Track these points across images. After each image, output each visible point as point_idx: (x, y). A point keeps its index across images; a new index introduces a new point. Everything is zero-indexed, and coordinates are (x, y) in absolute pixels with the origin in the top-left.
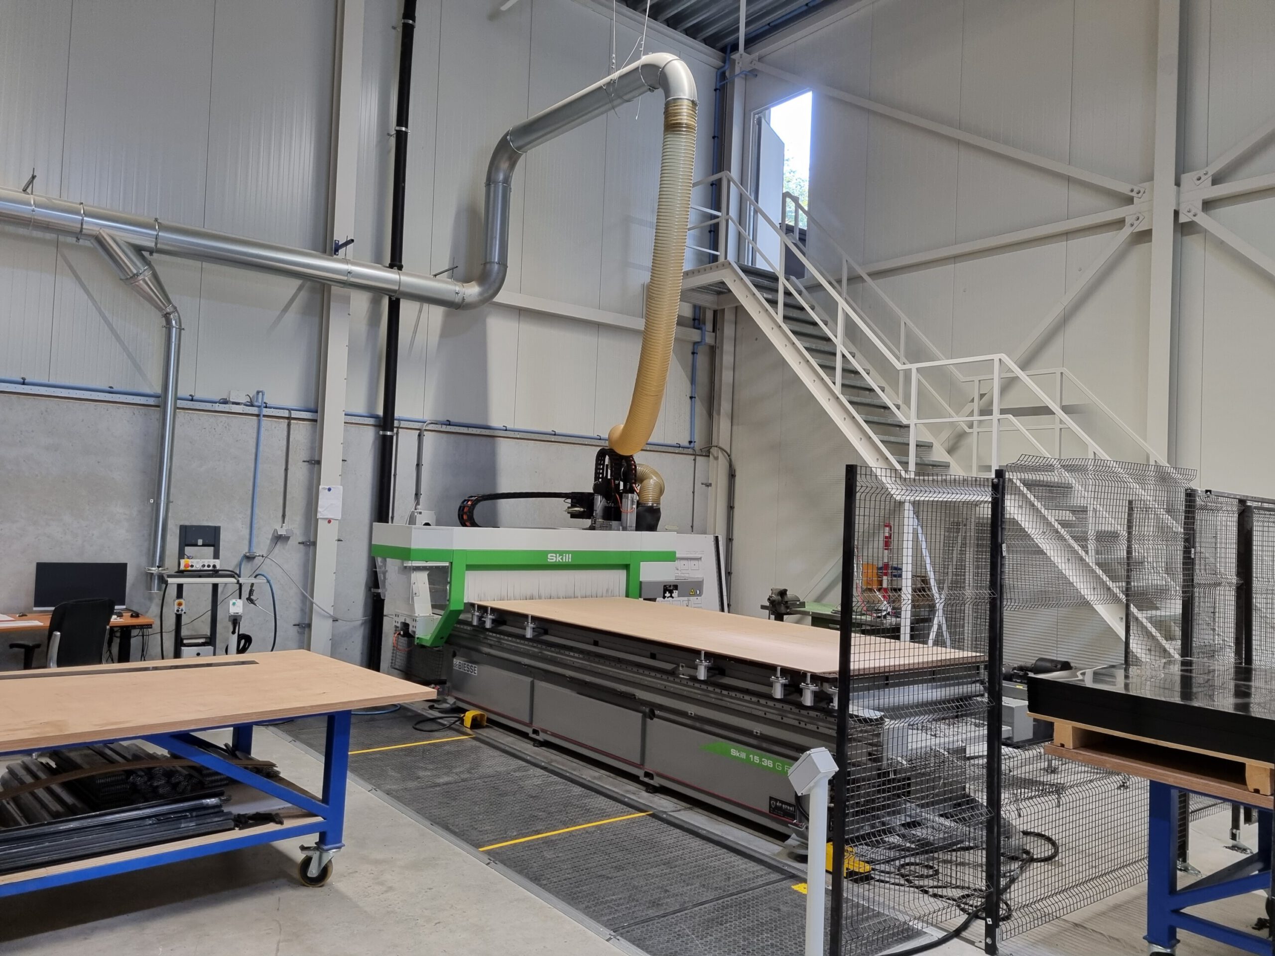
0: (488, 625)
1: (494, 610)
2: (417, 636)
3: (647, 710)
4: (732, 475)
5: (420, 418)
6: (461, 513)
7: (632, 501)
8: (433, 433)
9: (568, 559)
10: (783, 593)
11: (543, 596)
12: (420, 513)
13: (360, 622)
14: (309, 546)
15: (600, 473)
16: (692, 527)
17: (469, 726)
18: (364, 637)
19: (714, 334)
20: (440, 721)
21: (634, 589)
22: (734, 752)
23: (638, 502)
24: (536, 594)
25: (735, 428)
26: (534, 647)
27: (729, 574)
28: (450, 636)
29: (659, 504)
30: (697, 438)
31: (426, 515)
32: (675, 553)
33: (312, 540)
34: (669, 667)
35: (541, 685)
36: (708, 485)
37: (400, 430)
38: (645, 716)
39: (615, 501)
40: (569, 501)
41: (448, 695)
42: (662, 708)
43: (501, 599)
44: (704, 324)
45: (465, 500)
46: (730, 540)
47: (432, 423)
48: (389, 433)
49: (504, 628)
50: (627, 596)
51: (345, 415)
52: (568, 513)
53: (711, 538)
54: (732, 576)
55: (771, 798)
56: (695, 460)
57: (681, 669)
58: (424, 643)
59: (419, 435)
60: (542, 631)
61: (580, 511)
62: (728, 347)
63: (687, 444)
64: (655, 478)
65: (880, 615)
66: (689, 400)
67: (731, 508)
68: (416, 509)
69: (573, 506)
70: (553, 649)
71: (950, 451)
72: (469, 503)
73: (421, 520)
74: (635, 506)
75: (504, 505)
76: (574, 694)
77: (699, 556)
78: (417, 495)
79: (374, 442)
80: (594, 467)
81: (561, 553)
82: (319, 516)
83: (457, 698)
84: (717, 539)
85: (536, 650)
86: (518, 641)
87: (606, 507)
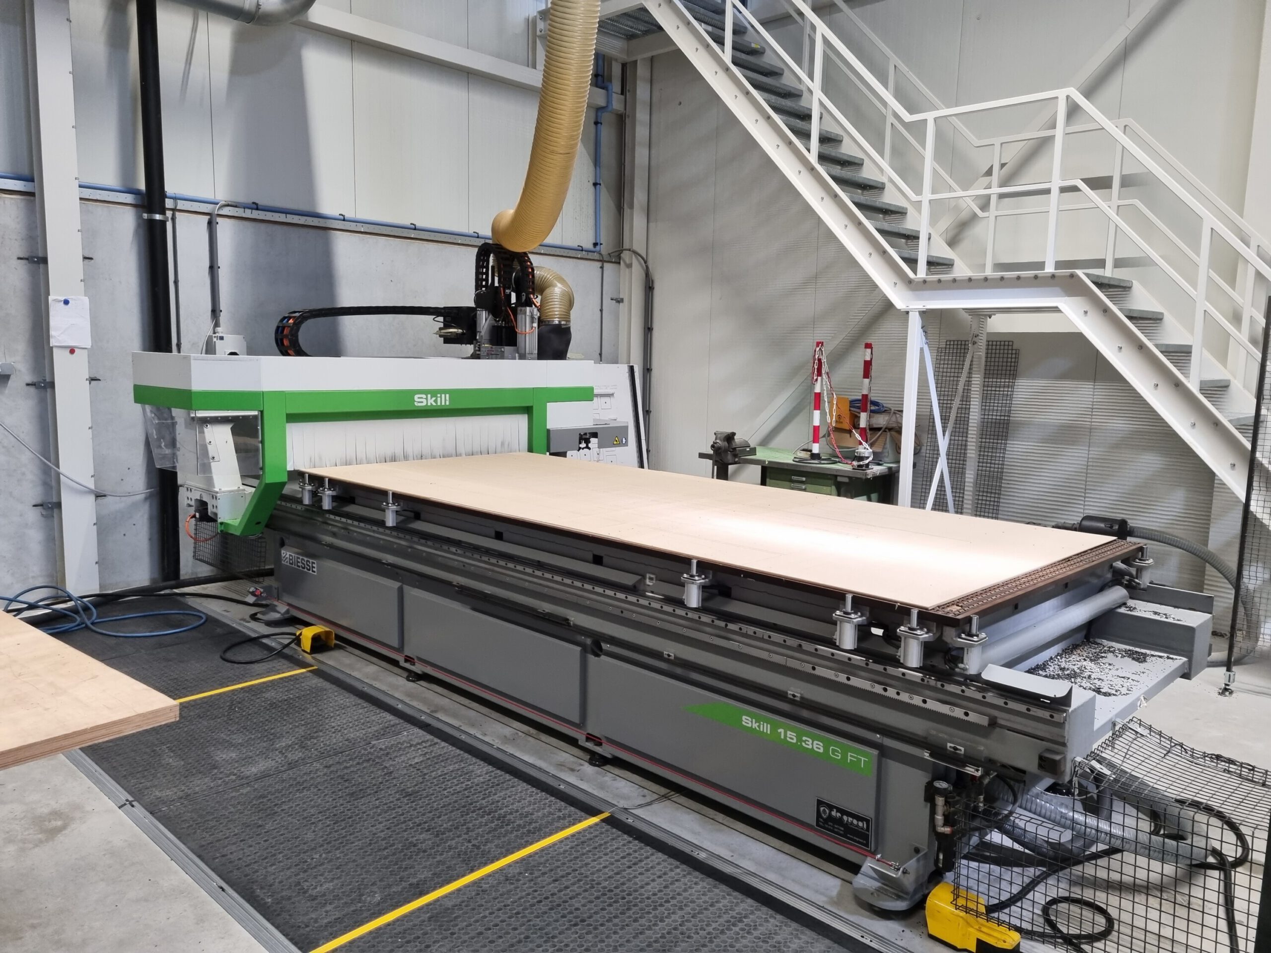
0: (327, 504)
1: (333, 483)
2: (219, 521)
3: (589, 641)
4: (649, 288)
5: (209, 196)
6: (280, 337)
7: (532, 318)
8: (232, 221)
9: (444, 401)
10: (730, 437)
11: (411, 455)
12: (222, 338)
13: (143, 496)
14: (45, 388)
15: (483, 280)
16: (601, 355)
17: (308, 650)
18: (151, 518)
19: (622, 97)
20: (265, 641)
21: (540, 440)
22: (747, 721)
23: (539, 318)
24: (399, 452)
25: (651, 225)
26: (400, 538)
27: (647, 412)
28: (272, 517)
29: (568, 321)
30: (603, 239)
31: (230, 341)
32: (592, 389)
33: (48, 380)
34: (629, 579)
35: (414, 594)
36: (619, 301)
37: (177, 214)
38: (585, 649)
39: (506, 319)
40: (441, 319)
41: (278, 598)
42: (613, 640)
43: (347, 463)
44: (610, 81)
45: (285, 318)
46: (647, 370)
47: (228, 205)
48: (158, 217)
49: (352, 509)
50: (530, 450)
51: (80, 186)
52: (441, 336)
53: (625, 369)
54: (651, 415)
55: (820, 803)
56: (602, 268)
57: (648, 582)
58: (231, 531)
59: (210, 223)
60: (412, 515)
61: (457, 334)
62: (642, 115)
63: (591, 247)
64: (559, 285)
65: (861, 463)
66: (592, 188)
67: (648, 330)
68: (214, 333)
69: (447, 326)
70: (429, 543)
71: (952, 243)
72: (291, 321)
73: (223, 348)
74: (535, 325)
75: (348, 322)
76: (467, 611)
77: (610, 391)
78: (215, 312)
79: (136, 232)
80: (474, 271)
81: (434, 393)
82: (53, 342)
83: (289, 605)
84: (632, 369)
85: (403, 543)
86: (375, 528)
87: (494, 327)
